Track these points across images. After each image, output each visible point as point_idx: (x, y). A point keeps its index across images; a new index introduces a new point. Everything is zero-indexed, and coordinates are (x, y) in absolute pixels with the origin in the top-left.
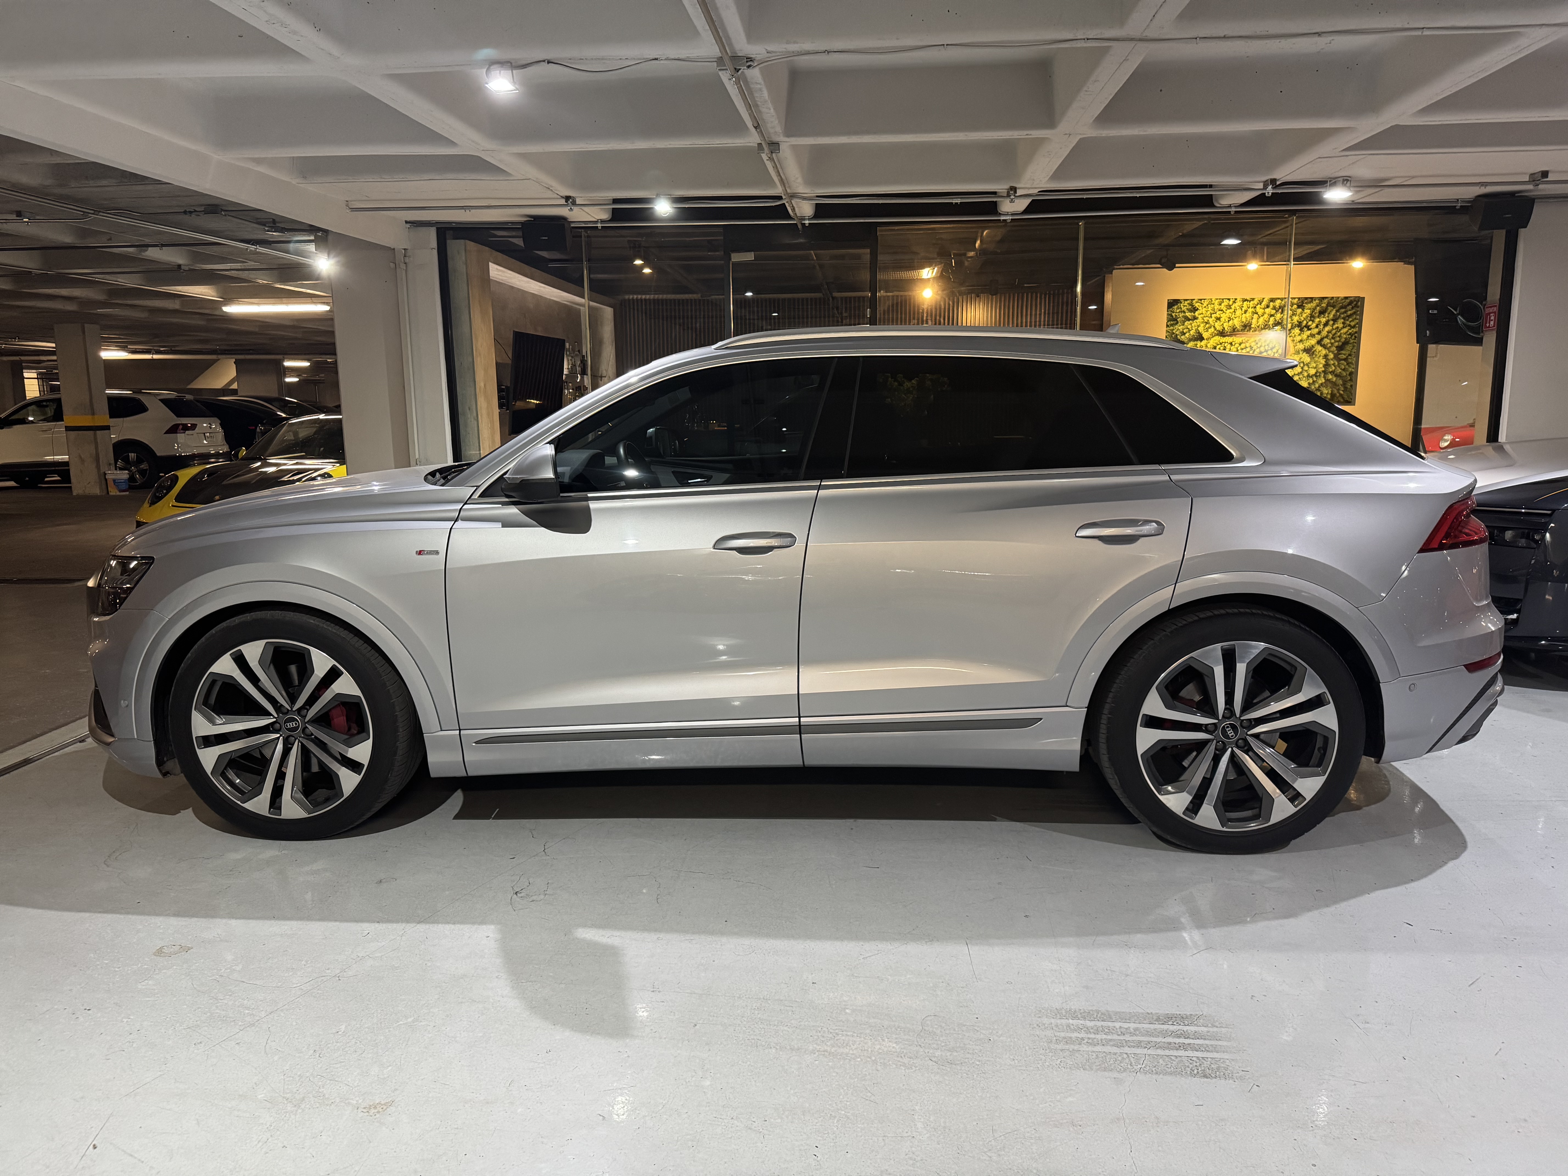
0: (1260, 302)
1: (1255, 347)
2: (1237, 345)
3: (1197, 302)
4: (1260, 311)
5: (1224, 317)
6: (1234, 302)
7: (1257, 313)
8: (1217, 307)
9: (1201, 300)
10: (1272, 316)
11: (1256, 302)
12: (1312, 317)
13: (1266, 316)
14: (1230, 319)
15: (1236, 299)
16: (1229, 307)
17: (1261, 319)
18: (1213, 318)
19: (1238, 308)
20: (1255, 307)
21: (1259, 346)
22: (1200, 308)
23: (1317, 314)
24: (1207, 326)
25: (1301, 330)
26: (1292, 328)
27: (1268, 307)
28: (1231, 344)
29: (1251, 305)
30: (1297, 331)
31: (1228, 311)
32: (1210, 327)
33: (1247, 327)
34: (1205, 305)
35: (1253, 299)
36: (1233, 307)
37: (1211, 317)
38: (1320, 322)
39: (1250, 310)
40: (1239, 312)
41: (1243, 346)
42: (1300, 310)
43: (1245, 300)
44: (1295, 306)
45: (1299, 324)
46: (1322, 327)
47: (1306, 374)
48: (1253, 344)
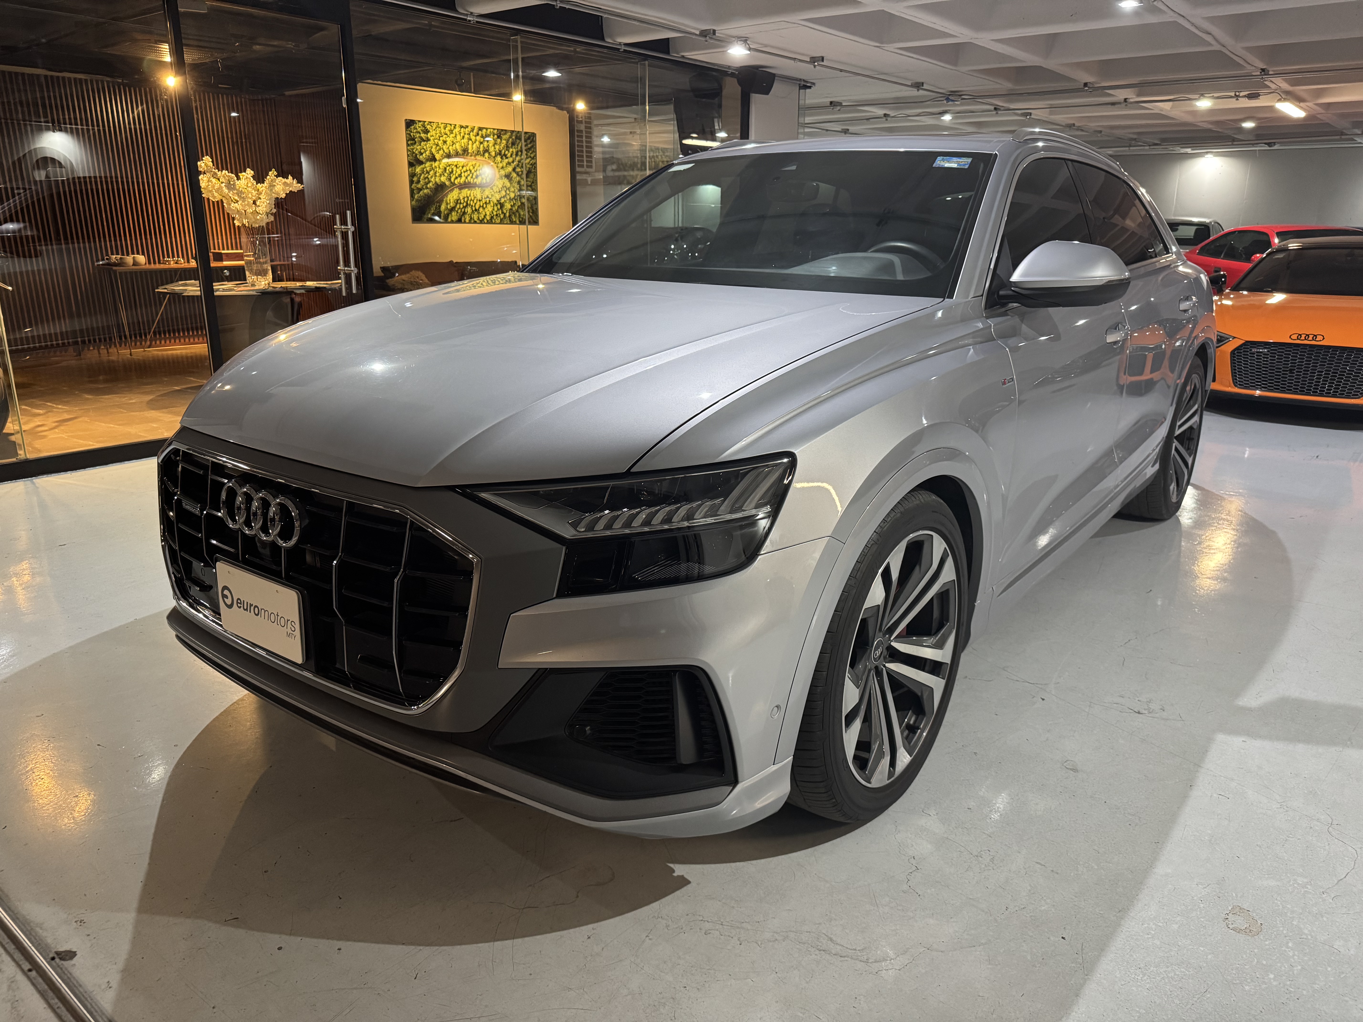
0: (473, 130)
1: (473, 171)
2: (461, 168)
3: (428, 124)
4: (473, 138)
5: (449, 140)
6: (455, 128)
7: (471, 140)
8: (443, 131)
9: (431, 122)
10: (481, 143)
11: (469, 129)
12: (507, 147)
13: (477, 143)
14: (453, 143)
15: (455, 125)
16: (451, 132)
17: (474, 145)
18: (441, 141)
19: (458, 133)
20: (469, 134)
21: (475, 169)
22: (431, 130)
23: (510, 146)
24: (438, 147)
25: (502, 158)
26: (496, 156)
27: (478, 134)
28: (456, 166)
29: (467, 132)
30: (499, 158)
31: (452, 135)
32: (440, 149)
33: (465, 152)
34: (434, 128)
35: (467, 127)
36: (454, 132)
37: (439, 140)
38: (513, 152)
39: (466, 136)
40: (459, 137)
41: (465, 169)
42: (499, 140)
43: (462, 127)
44: (496, 136)
45: (500, 153)
46: (514, 156)
47: (508, 197)
48: (471, 168)
